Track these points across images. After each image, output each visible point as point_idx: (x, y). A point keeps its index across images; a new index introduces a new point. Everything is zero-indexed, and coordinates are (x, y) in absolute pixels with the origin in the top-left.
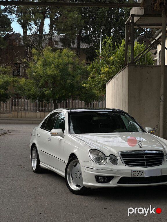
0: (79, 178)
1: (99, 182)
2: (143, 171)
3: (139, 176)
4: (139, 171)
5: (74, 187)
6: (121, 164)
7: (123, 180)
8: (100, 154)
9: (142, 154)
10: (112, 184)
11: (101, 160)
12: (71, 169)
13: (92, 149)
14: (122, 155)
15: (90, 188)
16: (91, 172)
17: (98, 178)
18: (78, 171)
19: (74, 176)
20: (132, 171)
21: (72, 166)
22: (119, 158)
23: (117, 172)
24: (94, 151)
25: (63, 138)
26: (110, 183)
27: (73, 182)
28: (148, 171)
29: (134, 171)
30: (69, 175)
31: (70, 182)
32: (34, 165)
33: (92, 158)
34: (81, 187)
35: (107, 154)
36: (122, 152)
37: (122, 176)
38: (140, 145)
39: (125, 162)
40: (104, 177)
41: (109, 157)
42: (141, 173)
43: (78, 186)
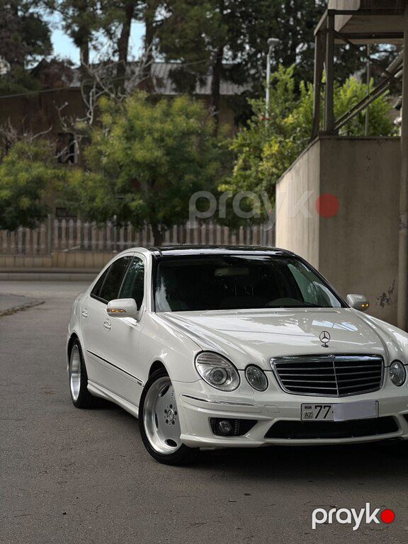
0: (173, 423)
1: (220, 435)
2: (330, 407)
3: (320, 418)
4: (319, 406)
5: (160, 445)
6: (274, 389)
7: (280, 429)
8: (224, 364)
9: (330, 364)
10: (252, 439)
11: (224, 380)
12: (155, 400)
13: (203, 351)
14: (278, 366)
15: (199, 448)
16: (199, 410)
17: (216, 425)
18: (171, 406)
19: (162, 417)
20: (303, 406)
21: (156, 392)
22: (269, 375)
23: (265, 408)
24: (209, 356)
25: (138, 321)
26: (247, 435)
27: (158, 432)
28: (341, 407)
29: (308, 406)
30: (150, 414)
31: (152, 433)
32: (75, 388)
33: (202, 373)
34: (179, 445)
35: (241, 364)
36: (278, 358)
37: (276, 420)
38: (325, 340)
39: (285, 383)
40: (231, 421)
41: (245, 370)
42: (324, 411)
43: (170, 443)
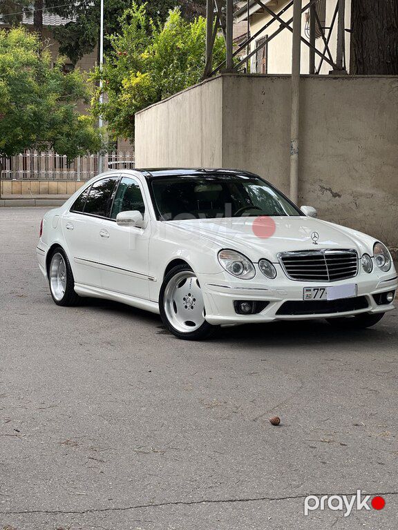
0: (192, 307)
1: (240, 314)
2: (324, 289)
3: (317, 298)
4: (317, 289)
5: (181, 327)
6: (282, 277)
7: (288, 307)
8: (240, 258)
9: (321, 257)
10: (267, 315)
11: (241, 271)
12: (173, 291)
13: (223, 249)
14: (283, 259)
15: (219, 325)
16: (221, 294)
17: (238, 306)
18: (190, 295)
19: (181, 304)
20: (305, 290)
21: (173, 285)
22: (277, 267)
23: (277, 291)
24: (225, 252)
25: (144, 228)
26: (261, 313)
27: (177, 317)
28: (335, 289)
29: (308, 289)
30: (168, 302)
31: (171, 317)
33: (224, 266)
34: (198, 326)
35: (255, 259)
36: (282, 254)
37: (284, 301)
38: (315, 239)
39: (289, 272)
40: (250, 303)
41: (258, 263)
42: (320, 293)
43: (189, 323)
